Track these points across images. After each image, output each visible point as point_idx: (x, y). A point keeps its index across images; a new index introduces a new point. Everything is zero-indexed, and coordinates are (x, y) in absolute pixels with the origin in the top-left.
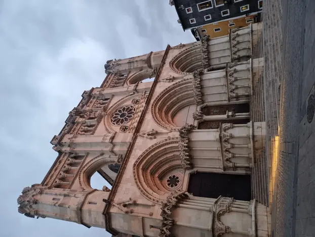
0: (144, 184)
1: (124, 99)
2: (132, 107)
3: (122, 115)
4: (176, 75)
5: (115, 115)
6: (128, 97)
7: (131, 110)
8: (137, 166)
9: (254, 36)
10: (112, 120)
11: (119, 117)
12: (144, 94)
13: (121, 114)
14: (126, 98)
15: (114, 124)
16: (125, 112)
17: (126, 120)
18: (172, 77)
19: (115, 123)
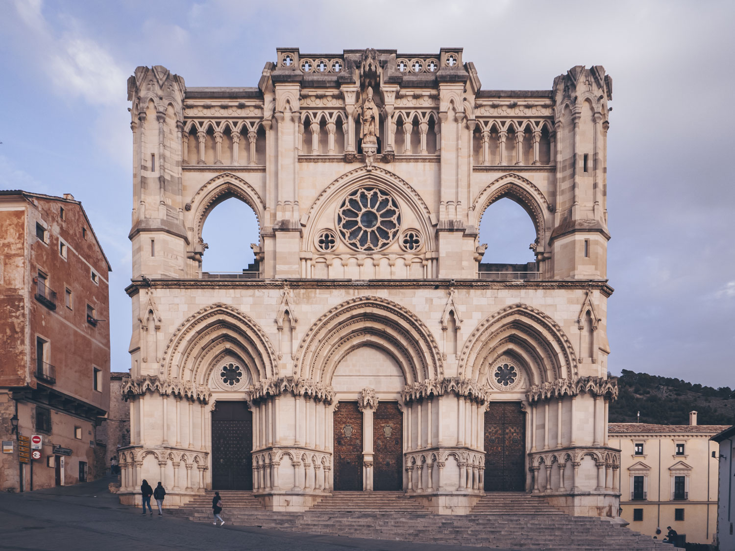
0: (193, 333)
1: (419, 203)
2: (395, 234)
3: (370, 218)
4: (465, 332)
5: (369, 195)
6: (424, 211)
7: (385, 235)
8: (220, 309)
9: (563, 499)
10: (354, 193)
11: (364, 210)
12: (428, 256)
13: (374, 210)
14: (422, 207)
15: (343, 204)
16: (380, 219)
17: (353, 234)
18: (458, 324)
19: (348, 206)
